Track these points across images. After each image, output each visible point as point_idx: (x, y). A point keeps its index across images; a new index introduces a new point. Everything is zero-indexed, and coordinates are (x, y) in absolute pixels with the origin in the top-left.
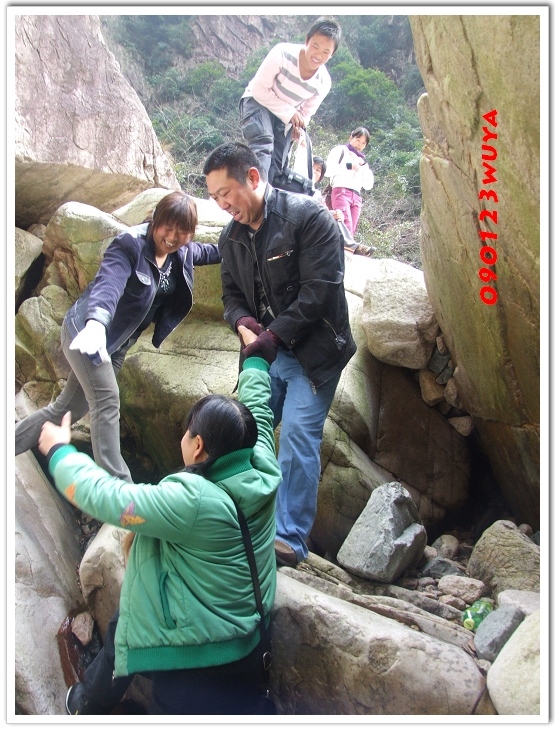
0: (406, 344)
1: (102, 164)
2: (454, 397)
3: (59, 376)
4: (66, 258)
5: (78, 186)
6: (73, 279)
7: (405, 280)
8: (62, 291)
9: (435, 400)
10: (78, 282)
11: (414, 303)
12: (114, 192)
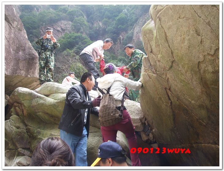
0: (137, 124)
1: (28, 75)
2: (152, 138)
3: (19, 147)
4: (19, 106)
5: (20, 81)
6: (21, 113)
7: (133, 105)
8: (18, 117)
9: (146, 140)
10: (23, 113)
11: (138, 112)
12: (31, 82)
